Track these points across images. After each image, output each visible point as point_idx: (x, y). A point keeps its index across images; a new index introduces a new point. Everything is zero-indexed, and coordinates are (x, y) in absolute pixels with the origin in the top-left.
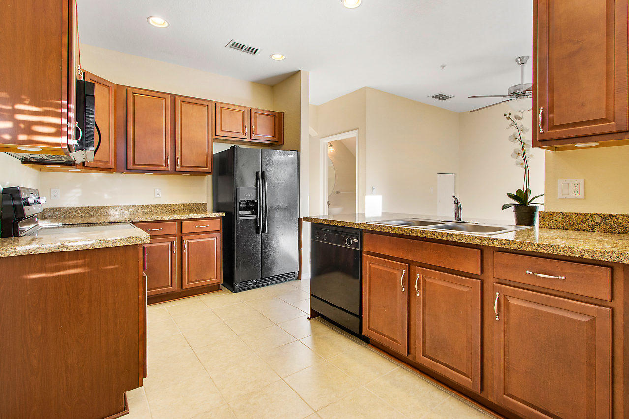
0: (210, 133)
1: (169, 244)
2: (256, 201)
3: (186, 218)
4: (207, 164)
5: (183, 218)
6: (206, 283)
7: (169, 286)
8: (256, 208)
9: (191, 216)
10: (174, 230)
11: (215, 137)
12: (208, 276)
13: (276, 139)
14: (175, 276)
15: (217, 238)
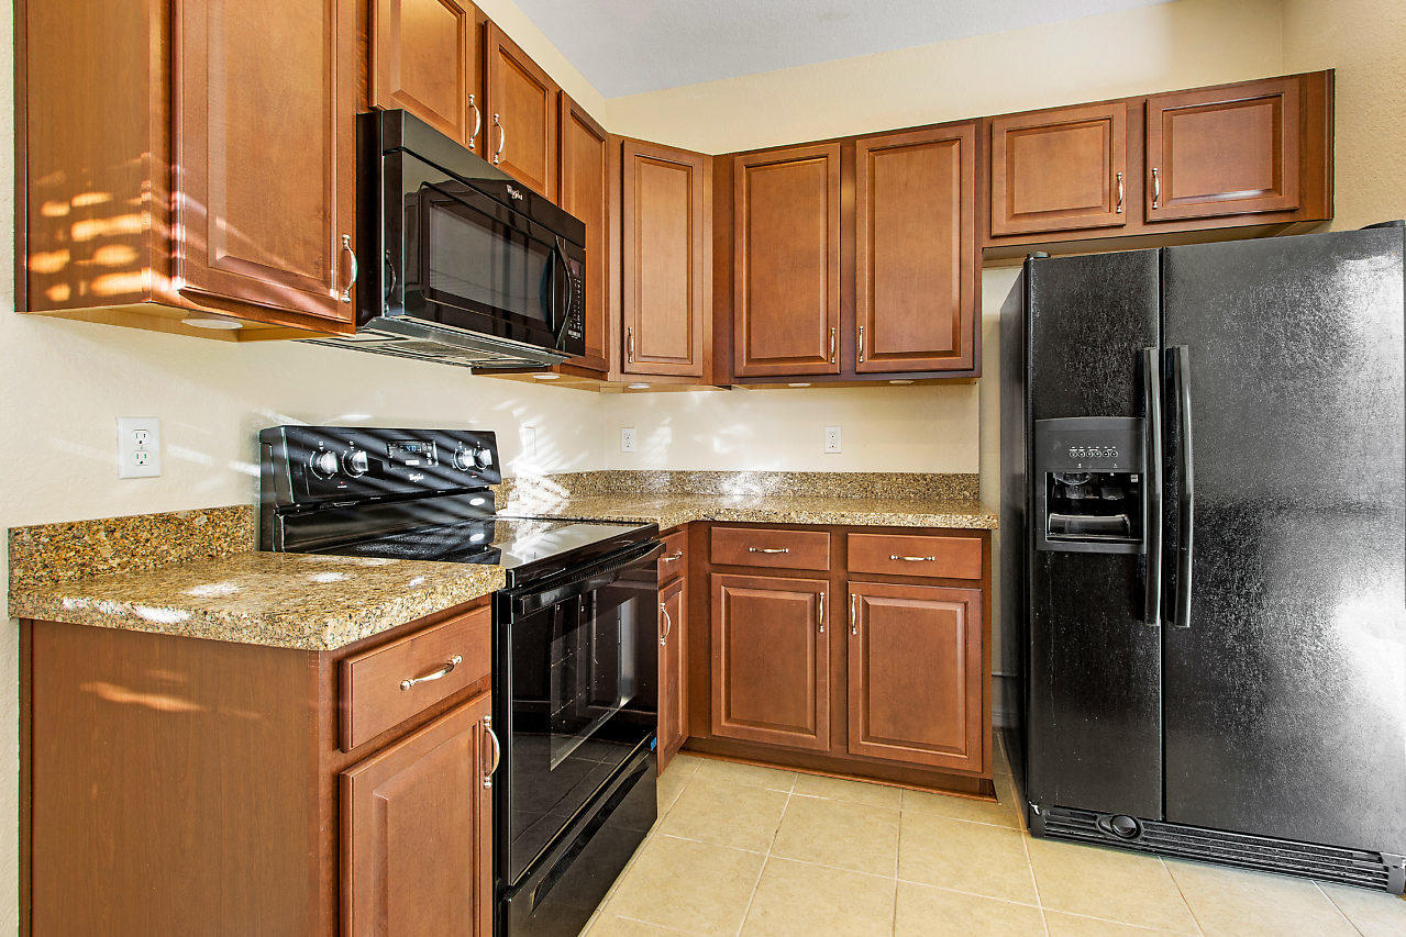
0: (970, 230)
1: (808, 598)
2: (1134, 479)
3: (857, 523)
4: (956, 343)
5: (848, 521)
6: (928, 757)
7: (804, 730)
8: (1131, 505)
9: (872, 518)
10: (823, 557)
11: (987, 243)
12: (934, 734)
13: (1287, 200)
14: (825, 706)
15: (966, 604)
